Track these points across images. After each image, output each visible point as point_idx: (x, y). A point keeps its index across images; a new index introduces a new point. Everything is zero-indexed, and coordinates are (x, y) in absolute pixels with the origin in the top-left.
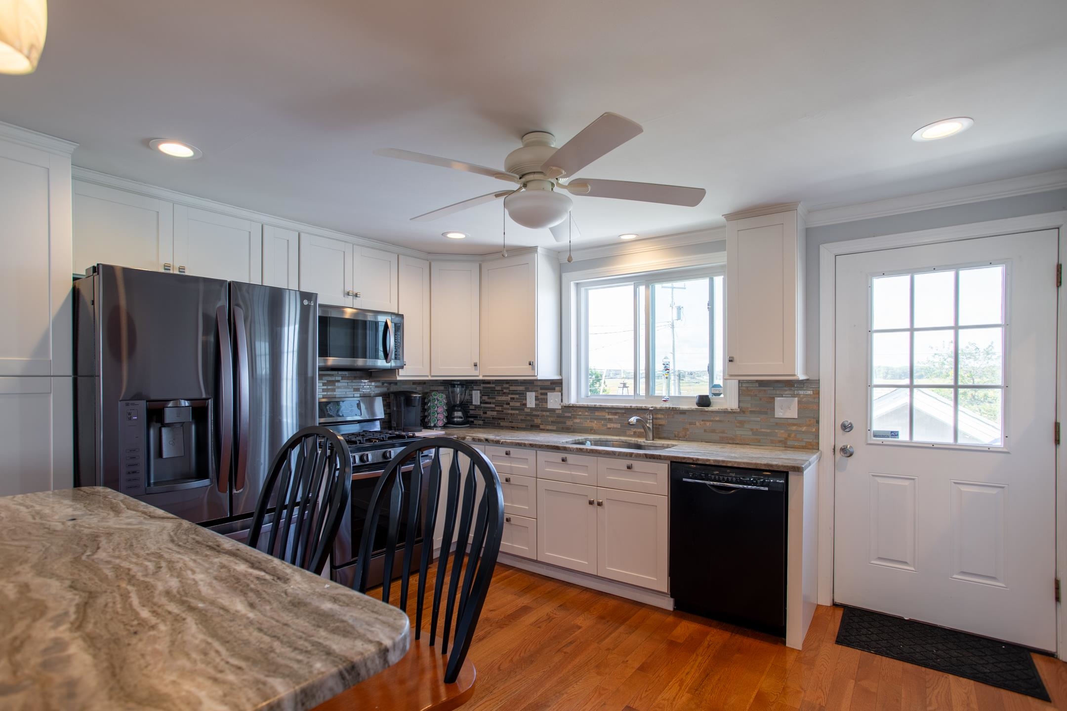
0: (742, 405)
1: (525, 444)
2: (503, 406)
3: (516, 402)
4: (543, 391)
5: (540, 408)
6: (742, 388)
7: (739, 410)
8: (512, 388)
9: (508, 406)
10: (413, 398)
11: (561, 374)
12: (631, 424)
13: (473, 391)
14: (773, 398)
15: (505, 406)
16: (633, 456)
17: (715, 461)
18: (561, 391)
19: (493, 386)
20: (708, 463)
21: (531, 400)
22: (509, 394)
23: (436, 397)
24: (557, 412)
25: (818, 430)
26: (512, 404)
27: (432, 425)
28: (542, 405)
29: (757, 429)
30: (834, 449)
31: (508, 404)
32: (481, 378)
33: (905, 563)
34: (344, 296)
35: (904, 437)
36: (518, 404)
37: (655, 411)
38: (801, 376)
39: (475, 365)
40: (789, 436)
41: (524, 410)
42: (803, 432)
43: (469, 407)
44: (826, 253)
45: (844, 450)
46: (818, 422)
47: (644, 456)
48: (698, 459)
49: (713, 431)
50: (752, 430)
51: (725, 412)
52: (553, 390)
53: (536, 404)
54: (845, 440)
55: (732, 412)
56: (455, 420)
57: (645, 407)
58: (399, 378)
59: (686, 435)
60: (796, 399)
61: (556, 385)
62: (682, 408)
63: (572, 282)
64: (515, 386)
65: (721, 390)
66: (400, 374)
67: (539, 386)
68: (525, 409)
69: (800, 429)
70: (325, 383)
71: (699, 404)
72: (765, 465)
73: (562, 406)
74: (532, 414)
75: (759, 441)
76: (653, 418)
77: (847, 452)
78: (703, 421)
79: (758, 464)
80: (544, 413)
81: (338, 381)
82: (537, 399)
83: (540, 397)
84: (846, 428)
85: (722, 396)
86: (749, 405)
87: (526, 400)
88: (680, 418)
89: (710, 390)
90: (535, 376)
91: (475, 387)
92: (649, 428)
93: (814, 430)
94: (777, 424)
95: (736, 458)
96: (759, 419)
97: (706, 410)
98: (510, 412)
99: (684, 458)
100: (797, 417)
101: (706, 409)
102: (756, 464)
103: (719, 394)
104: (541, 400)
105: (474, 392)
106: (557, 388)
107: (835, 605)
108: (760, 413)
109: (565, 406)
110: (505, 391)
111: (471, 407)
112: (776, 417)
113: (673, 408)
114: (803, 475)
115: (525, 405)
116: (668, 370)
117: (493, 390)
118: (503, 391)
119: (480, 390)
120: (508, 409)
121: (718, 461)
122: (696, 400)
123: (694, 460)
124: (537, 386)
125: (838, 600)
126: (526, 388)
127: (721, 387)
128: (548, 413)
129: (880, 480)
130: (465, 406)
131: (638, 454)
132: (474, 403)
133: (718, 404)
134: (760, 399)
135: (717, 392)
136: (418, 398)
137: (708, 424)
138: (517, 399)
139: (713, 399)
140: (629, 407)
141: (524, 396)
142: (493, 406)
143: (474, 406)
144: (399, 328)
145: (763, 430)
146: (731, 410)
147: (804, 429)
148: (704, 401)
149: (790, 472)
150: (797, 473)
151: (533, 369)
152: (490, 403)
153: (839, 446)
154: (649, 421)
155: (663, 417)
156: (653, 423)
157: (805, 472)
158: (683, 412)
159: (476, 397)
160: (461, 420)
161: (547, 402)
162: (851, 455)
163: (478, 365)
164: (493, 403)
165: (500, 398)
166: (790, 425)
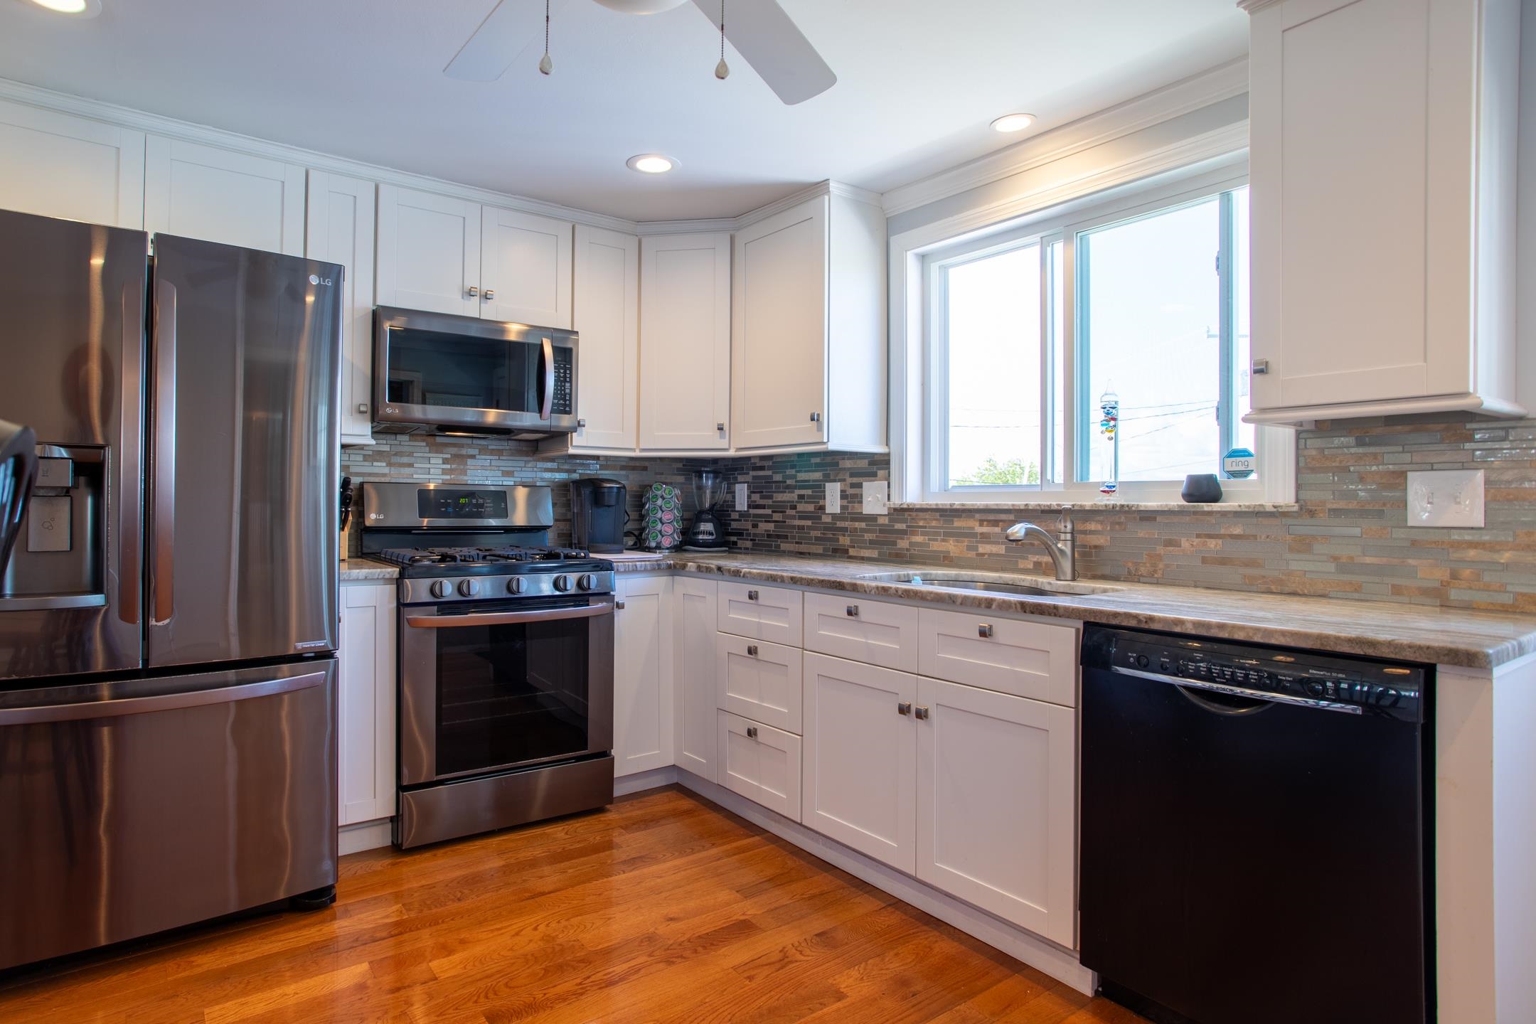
0: (1306, 495)
1: (782, 577)
2: (785, 512)
3: (806, 502)
4: (855, 480)
5: (849, 513)
6: (1306, 453)
7: (1296, 508)
9: (793, 512)
10: (606, 490)
11: (887, 443)
12: (1012, 538)
13: (737, 485)
14: (1403, 475)
15: (790, 512)
16: (994, 607)
17: (1197, 624)
18: (888, 478)
19: (769, 473)
20: (1177, 629)
21: (833, 501)
22: (795, 487)
23: (659, 492)
24: (881, 521)
26: (801, 507)
27: (653, 544)
28: (853, 507)
29: (1352, 558)
31: (794, 507)
32: (732, 453)
34: (463, 298)
36: (811, 508)
37: (1079, 515)
39: (721, 428)
40: (1454, 576)
41: (820, 518)
42: (1506, 567)
43: (730, 515)
47: (1018, 606)
48: (1151, 619)
49: (1223, 561)
50: (1335, 559)
51: (1257, 514)
52: (872, 475)
53: (842, 507)
55: (1277, 514)
56: (700, 537)
57: (1058, 505)
58: (571, 451)
59: (1155, 571)
60: (1480, 475)
61: (877, 465)
62: (1145, 506)
63: (908, 253)
64: (805, 471)
65: (1252, 462)
66: (574, 444)
67: (850, 469)
68: (823, 517)
69: (1496, 557)
70: (446, 459)
71: (1190, 496)
72: (1350, 641)
73: (889, 509)
74: (833, 529)
75: (1358, 588)
76: (1073, 528)
78: (1198, 536)
79: (1327, 637)
80: (857, 525)
81: (473, 457)
82: (844, 496)
83: (850, 491)
85: (1253, 476)
86: (1328, 495)
87: (825, 498)
88: (1143, 532)
89: (1223, 464)
90: (823, 443)
91: (740, 478)
92: (1061, 551)
94: (1414, 543)
95: (1269, 620)
96: (1357, 531)
97: (1206, 509)
98: (797, 522)
99: (1116, 615)
100: (1482, 525)
101: (1206, 507)
102: (1320, 637)
103: (1244, 474)
104: (852, 497)
106: (881, 473)
108: (1361, 513)
109: (895, 510)
110: (789, 482)
111: (735, 516)
112: (1410, 523)
113: (1122, 506)
114: (1491, 680)
115: (822, 508)
116: (1114, 419)
117: (769, 481)
118: (785, 482)
119: (747, 482)
120: (793, 517)
121: (1208, 625)
122: (1182, 489)
123: (1140, 621)
124: (844, 469)
126: (824, 475)
127: (1250, 455)
128: (863, 525)
130: (720, 514)
131: (1004, 601)
132: (738, 508)
133: (1238, 496)
134: (1365, 475)
135: (1242, 468)
136: (615, 490)
137: (1212, 546)
138: (809, 496)
139: (1228, 484)
140: (1022, 507)
141: (821, 492)
142: (768, 511)
143: (737, 513)
144: (565, 356)
145: (1368, 560)
146: (1275, 507)
147: (1506, 557)
148: (1203, 491)
149: (1439, 667)
150: (1467, 671)
151: (820, 429)
152: (763, 507)
154: (1063, 536)
155: (1099, 527)
156: (1073, 540)
157: (1498, 672)
158: (1148, 516)
159: (741, 496)
160: (710, 537)
161: (861, 502)
163: (726, 427)
164: (769, 507)
165: (780, 497)
166: (1458, 545)
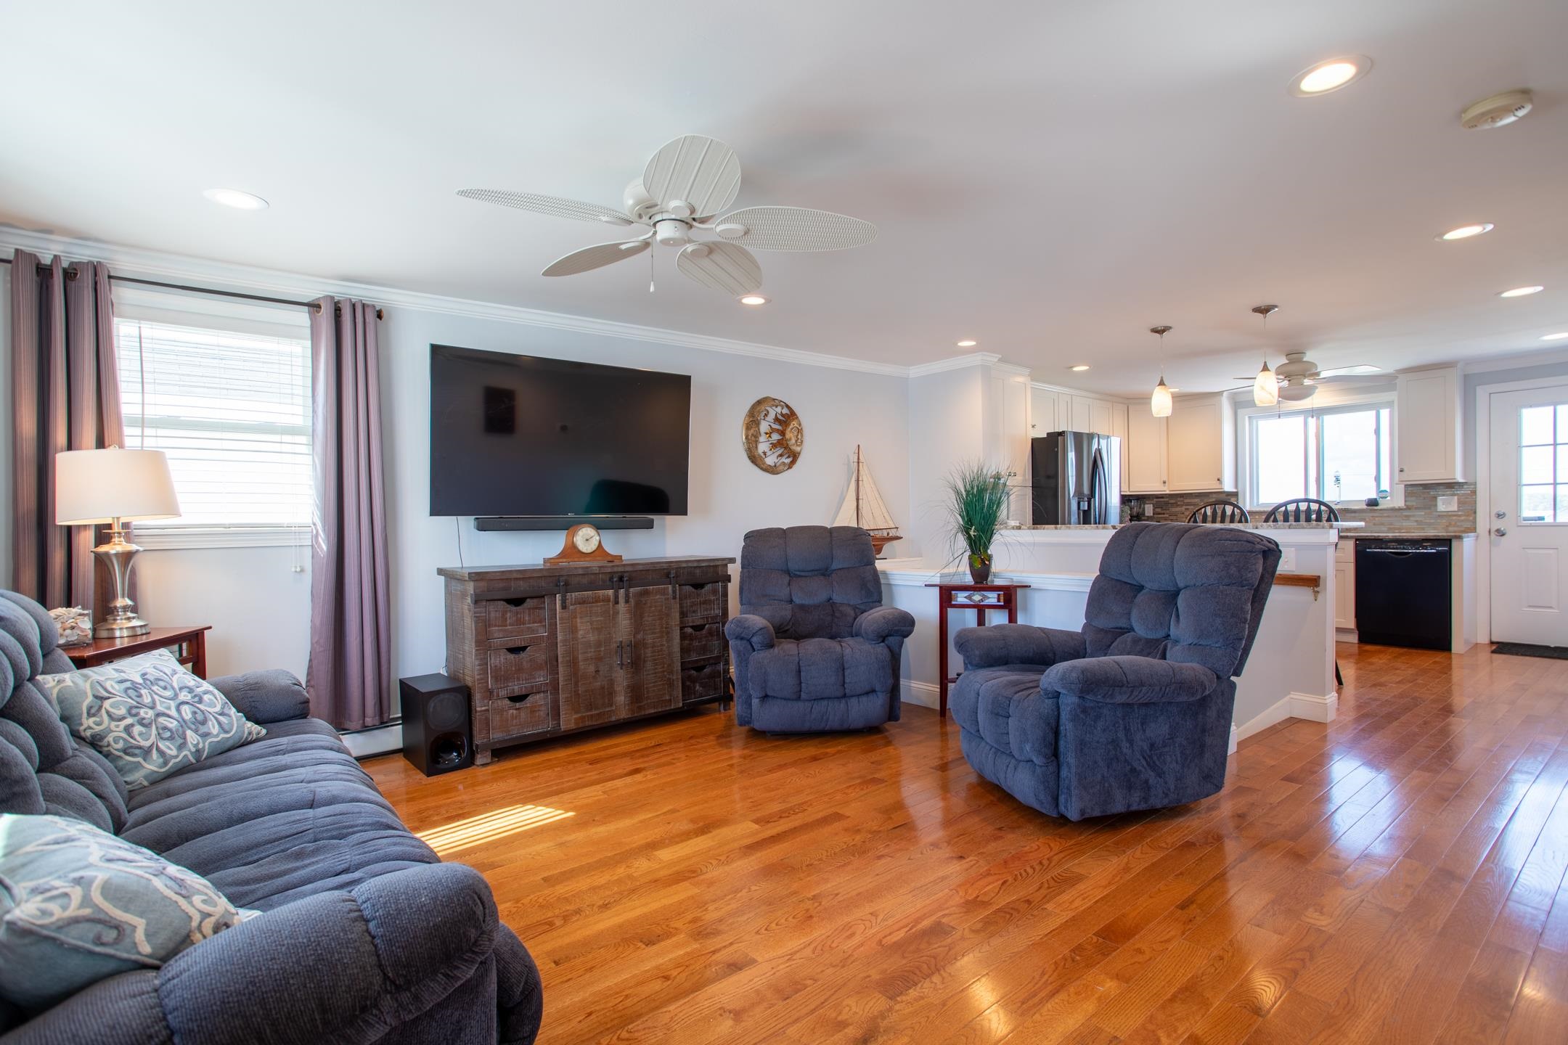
0: (1407, 503)
6: (1408, 491)
7: (1405, 507)
8: (1186, 501)
11: (1236, 486)
14: (1436, 497)
18: (1237, 500)
22: (1181, 505)
25: (1475, 518)
29: (1421, 521)
30: (1490, 532)
32: (1168, 492)
33: (1551, 607)
35: (1549, 520)
38: (1461, 480)
39: (1164, 482)
40: (1450, 524)
42: (1462, 521)
44: (1482, 393)
45: (1498, 531)
46: (1475, 513)
49: (1382, 524)
50: (1417, 521)
51: (1393, 509)
54: (1498, 524)
55: (1400, 509)
60: (1456, 497)
61: (1231, 496)
62: (1353, 508)
63: (1247, 416)
65: (1388, 494)
67: (1216, 497)
69: (1460, 518)
71: (1368, 505)
75: (1423, 529)
77: (1501, 533)
78: (1376, 515)
84: (1499, 516)
85: (1389, 498)
86: (1414, 504)
88: (1351, 516)
89: (1377, 494)
90: (1220, 489)
91: (1147, 502)
93: (1471, 518)
94: (1439, 516)
96: (1423, 513)
100: (1457, 510)
101: (1376, 508)
103: (1386, 497)
105: (1146, 506)
106: (1233, 499)
107: (1492, 643)
108: (1425, 508)
112: (1438, 510)
113: (1345, 508)
116: (1338, 479)
117: (1167, 503)
122: (1365, 503)
124: (1212, 498)
125: (1494, 639)
126: (1200, 500)
127: (1388, 491)
129: (1529, 551)
132: (1147, 514)
133: (1384, 504)
134: (1424, 499)
135: (1385, 495)
137: (1377, 520)
139: (1380, 501)
145: (1427, 521)
146: (1399, 507)
147: (1463, 518)
148: (1372, 503)
149: (1452, 540)
150: (1458, 540)
151: (1221, 483)
153: (1494, 529)
157: (1464, 541)
158: (1354, 511)
159: (1149, 510)
162: (1503, 535)
163: (1167, 482)
165: (1174, 510)
166: (1450, 516)
